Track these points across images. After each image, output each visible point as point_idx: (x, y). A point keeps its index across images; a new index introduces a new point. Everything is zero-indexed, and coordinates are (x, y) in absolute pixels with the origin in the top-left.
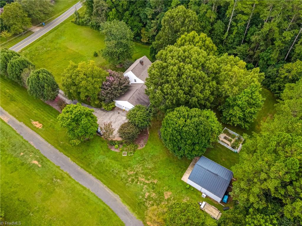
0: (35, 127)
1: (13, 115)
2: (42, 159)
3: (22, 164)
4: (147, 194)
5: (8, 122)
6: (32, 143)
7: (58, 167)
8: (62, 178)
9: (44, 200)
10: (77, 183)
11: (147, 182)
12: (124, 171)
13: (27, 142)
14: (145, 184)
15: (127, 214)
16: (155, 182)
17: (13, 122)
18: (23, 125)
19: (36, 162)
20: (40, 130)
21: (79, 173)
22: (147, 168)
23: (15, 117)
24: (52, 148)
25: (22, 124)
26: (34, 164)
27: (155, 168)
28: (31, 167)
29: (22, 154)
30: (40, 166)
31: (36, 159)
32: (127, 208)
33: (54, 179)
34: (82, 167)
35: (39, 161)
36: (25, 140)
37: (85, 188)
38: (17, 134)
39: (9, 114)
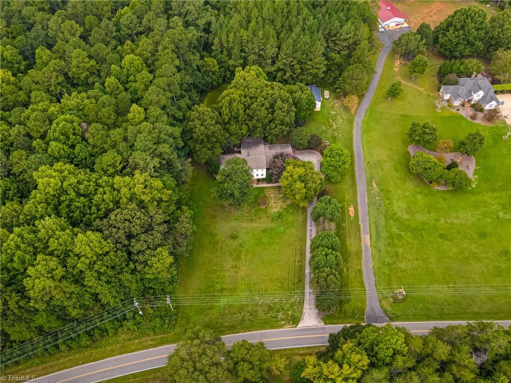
0: (355, 210)
1: (360, 237)
2: (369, 184)
3: (382, 190)
4: (341, 120)
5: (368, 233)
6: (366, 200)
7: (365, 170)
8: (369, 163)
9: (386, 162)
10: (364, 154)
11: (334, 124)
12: (337, 137)
13: (368, 204)
14: (336, 124)
15: (357, 123)
16: (331, 121)
17: (365, 230)
18: (360, 219)
19: (374, 184)
20: (354, 205)
21: (358, 156)
22: (327, 128)
23: (360, 233)
24: (358, 185)
25: (360, 223)
26: (376, 184)
27: (324, 124)
28: (378, 184)
29: (377, 198)
30: (374, 181)
31: (372, 186)
32: (355, 125)
33: (373, 166)
34: (354, 158)
35: (372, 184)
36: (369, 207)
37: (363, 148)
38: (369, 217)
39: (362, 241)
